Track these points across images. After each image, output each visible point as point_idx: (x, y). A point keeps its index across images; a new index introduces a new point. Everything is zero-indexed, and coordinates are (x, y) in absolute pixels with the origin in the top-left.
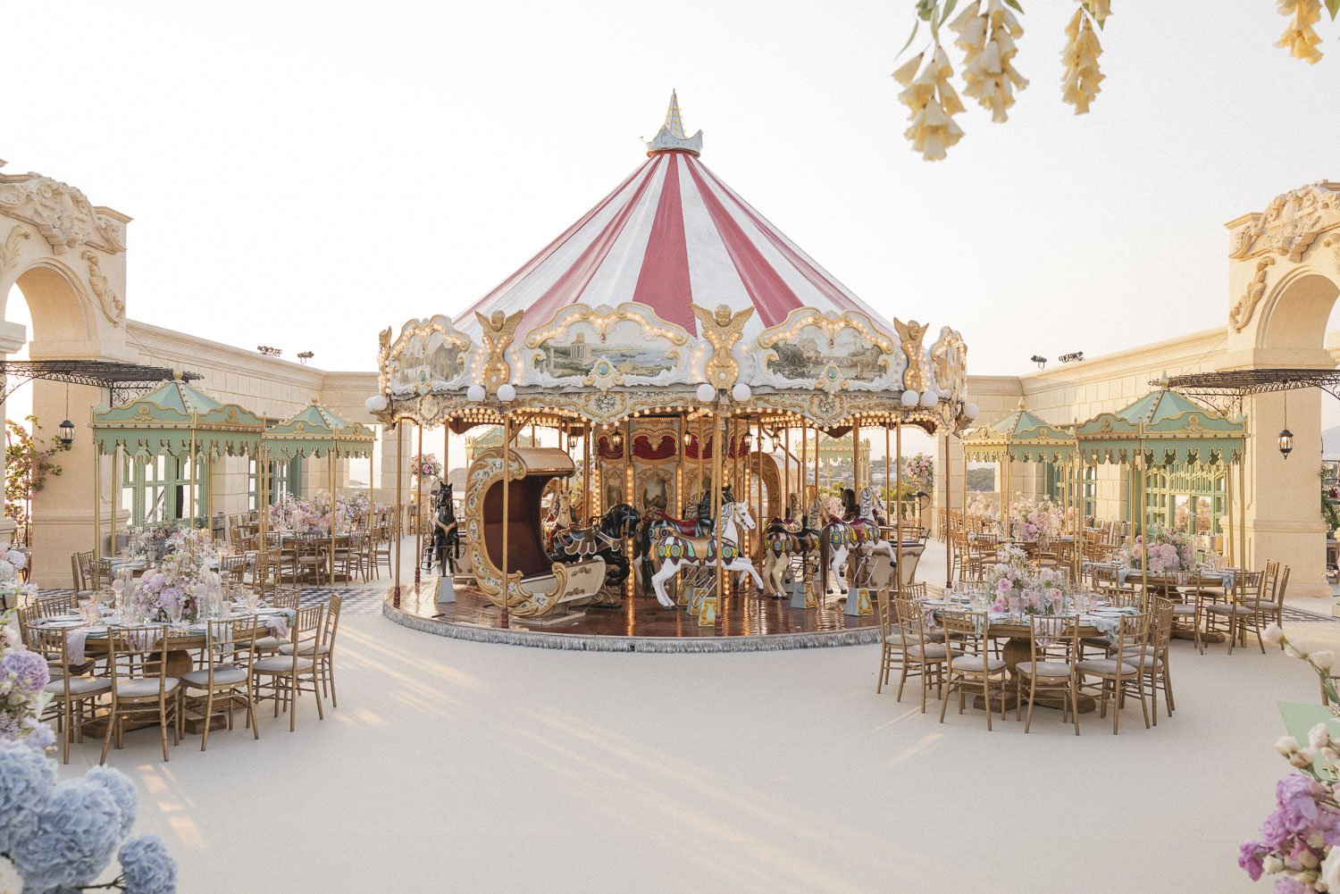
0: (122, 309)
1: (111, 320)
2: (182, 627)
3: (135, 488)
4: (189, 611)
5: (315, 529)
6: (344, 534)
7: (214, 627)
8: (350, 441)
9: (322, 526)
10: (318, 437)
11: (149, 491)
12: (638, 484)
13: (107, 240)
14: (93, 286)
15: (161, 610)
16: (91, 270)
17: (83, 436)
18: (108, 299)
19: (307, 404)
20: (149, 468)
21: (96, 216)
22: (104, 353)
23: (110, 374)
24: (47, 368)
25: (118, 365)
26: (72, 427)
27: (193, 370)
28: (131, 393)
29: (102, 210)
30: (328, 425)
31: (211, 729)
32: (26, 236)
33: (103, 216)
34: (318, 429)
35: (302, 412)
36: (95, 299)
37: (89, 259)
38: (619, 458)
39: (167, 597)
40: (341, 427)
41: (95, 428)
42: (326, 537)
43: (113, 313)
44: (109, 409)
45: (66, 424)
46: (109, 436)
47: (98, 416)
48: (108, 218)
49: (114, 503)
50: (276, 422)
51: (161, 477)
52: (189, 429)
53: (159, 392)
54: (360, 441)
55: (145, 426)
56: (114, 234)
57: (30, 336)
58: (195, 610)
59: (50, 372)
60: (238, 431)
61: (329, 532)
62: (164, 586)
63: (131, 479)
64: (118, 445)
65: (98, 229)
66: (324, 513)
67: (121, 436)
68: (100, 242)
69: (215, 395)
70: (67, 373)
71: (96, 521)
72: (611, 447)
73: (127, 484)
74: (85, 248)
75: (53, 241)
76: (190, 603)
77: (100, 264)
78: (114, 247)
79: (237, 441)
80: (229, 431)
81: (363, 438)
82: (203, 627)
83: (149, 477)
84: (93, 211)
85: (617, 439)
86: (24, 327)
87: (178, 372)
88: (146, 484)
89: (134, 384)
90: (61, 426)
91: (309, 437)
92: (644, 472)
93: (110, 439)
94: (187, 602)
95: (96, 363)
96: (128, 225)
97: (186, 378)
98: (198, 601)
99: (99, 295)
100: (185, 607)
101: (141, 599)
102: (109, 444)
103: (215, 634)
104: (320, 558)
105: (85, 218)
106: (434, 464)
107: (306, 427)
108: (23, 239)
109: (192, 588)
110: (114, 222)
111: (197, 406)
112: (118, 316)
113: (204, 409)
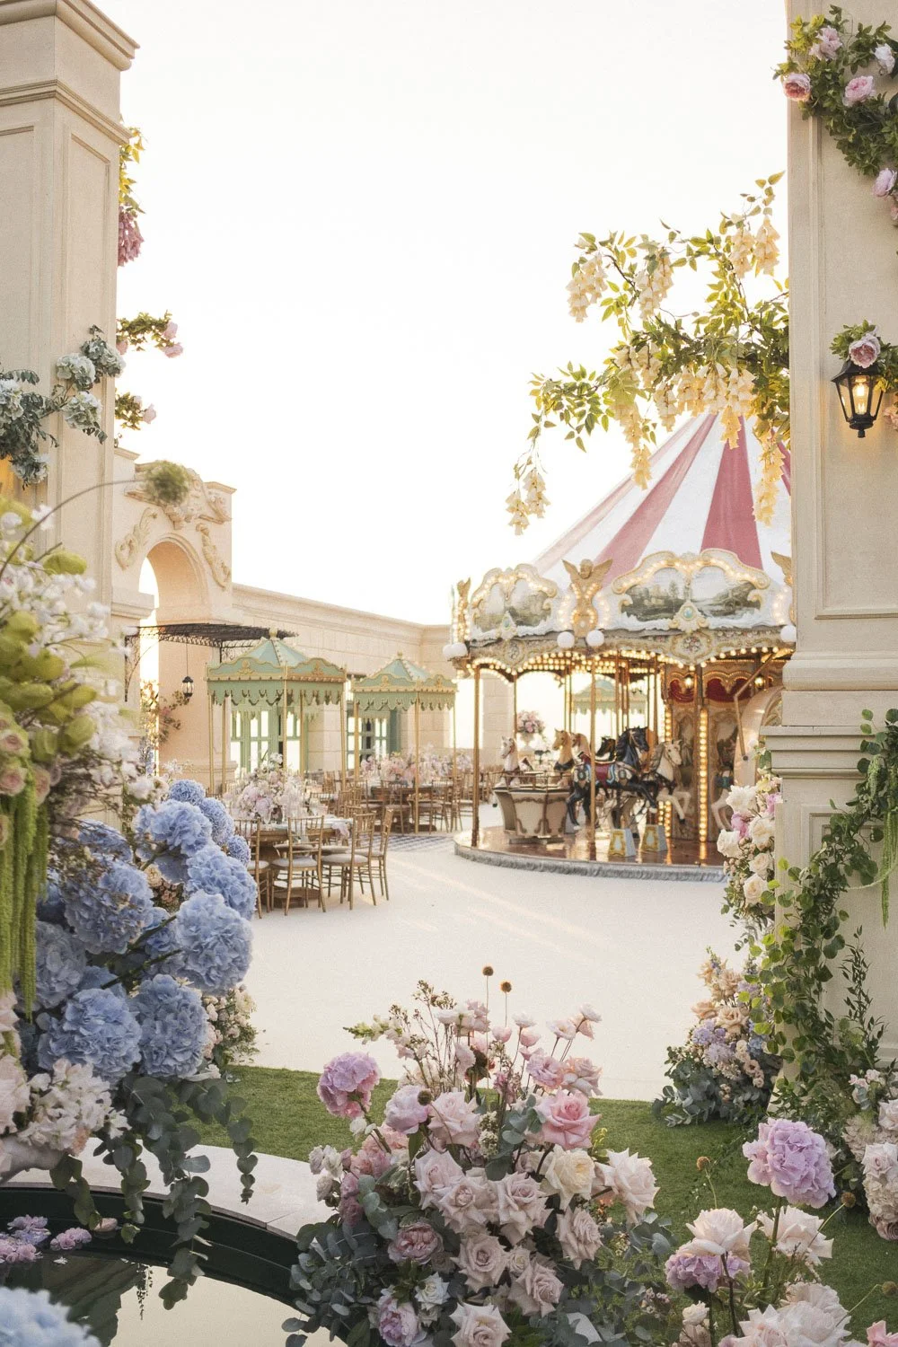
0: (229, 574)
1: (219, 584)
2: (270, 826)
3: (242, 743)
4: (276, 816)
5: (401, 779)
6: (427, 784)
7: (293, 825)
8: (432, 693)
9: (408, 777)
10: (402, 689)
11: (254, 745)
12: (711, 727)
13: (216, 512)
14: (205, 554)
15: (257, 815)
16: (204, 540)
17: (200, 689)
18: (217, 566)
19: (393, 658)
20: (254, 723)
21: (207, 491)
22: (214, 616)
23: (219, 634)
24: (171, 631)
25: (225, 626)
26: (191, 682)
27: (287, 628)
28: (237, 649)
29: (212, 485)
30: (411, 678)
31: (291, 906)
32: (154, 517)
33: (213, 491)
34: (401, 681)
35: (388, 666)
36: (206, 566)
37: (202, 531)
38: (689, 701)
39: (261, 804)
40: (423, 678)
41: (209, 681)
42: (411, 786)
43: (222, 577)
44: (219, 664)
45: (187, 680)
46: (221, 688)
47: (211, 670)
48: (217, 492)
49: (224, 753)
50: (363, 676)
51: (265, 733)
52: (282, 680)
53: (258, 648)
54: (442, 693)
55: (247, 678)
56: (222, 506)
57: (157, 605)
58: (281, 816)
59: (173, 634)
60: (322, 682)
61: (414, 782)
62: (259, 796)
63: (238, 735)
64: (227, 695)
65: (209, 503)
66: (410, 764)
67: (228, 687)
68: (210, 514)
69: (302, 650)
70: (187, 635)
71: (211, 770)
72: (683, 690)
73: (235, 738)
74: (199, 521)
75: (174, 518)
76: (277, 810)
77: (210, 534)
78: (221, 518)
79: (322, 690)
80: (314, 681)
81: (445, 690)
82: (284, 825)
83: (254, 733)
84: (205, 487)
85: (689, 682)
86: (153, 596)
87: (273, 631)
88: (250, 739)
89: (239, 643)
90: (184, 681)
91: (393, 689)
92: (717, 715)
93: (221, 689)
94: (275, 809)
95: (208, 625)
96: (234, 496)
97: (281, 635)
98: (283, 809)
99: (210, 564)
100: (274, 813)
101: (243, 806)
102: (220, 697)
103: (293, 830)
104: (404, 806)
105: (200, 494)
106: (537, 722)
107: (391, 680)
108: (152, 519)
109: (279, 799)
110: (222, 494)
111: (287, 661)
112: (226, 580)
113: (294, 663)
